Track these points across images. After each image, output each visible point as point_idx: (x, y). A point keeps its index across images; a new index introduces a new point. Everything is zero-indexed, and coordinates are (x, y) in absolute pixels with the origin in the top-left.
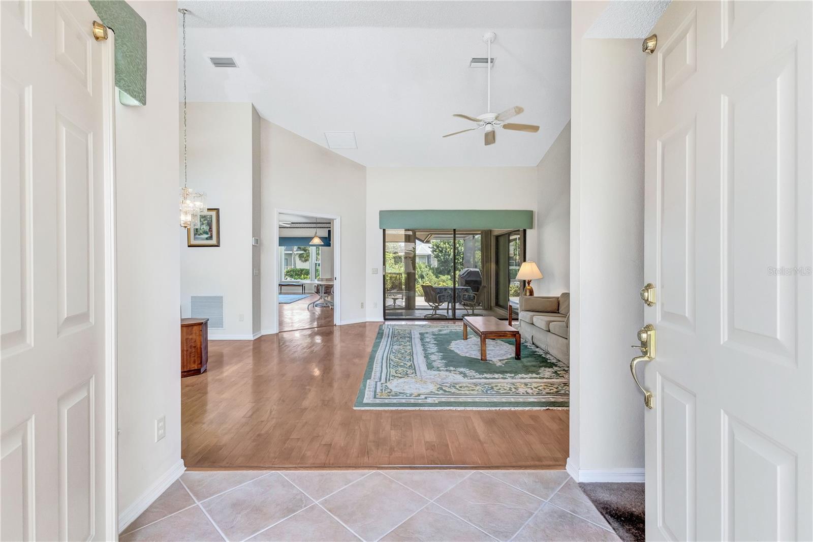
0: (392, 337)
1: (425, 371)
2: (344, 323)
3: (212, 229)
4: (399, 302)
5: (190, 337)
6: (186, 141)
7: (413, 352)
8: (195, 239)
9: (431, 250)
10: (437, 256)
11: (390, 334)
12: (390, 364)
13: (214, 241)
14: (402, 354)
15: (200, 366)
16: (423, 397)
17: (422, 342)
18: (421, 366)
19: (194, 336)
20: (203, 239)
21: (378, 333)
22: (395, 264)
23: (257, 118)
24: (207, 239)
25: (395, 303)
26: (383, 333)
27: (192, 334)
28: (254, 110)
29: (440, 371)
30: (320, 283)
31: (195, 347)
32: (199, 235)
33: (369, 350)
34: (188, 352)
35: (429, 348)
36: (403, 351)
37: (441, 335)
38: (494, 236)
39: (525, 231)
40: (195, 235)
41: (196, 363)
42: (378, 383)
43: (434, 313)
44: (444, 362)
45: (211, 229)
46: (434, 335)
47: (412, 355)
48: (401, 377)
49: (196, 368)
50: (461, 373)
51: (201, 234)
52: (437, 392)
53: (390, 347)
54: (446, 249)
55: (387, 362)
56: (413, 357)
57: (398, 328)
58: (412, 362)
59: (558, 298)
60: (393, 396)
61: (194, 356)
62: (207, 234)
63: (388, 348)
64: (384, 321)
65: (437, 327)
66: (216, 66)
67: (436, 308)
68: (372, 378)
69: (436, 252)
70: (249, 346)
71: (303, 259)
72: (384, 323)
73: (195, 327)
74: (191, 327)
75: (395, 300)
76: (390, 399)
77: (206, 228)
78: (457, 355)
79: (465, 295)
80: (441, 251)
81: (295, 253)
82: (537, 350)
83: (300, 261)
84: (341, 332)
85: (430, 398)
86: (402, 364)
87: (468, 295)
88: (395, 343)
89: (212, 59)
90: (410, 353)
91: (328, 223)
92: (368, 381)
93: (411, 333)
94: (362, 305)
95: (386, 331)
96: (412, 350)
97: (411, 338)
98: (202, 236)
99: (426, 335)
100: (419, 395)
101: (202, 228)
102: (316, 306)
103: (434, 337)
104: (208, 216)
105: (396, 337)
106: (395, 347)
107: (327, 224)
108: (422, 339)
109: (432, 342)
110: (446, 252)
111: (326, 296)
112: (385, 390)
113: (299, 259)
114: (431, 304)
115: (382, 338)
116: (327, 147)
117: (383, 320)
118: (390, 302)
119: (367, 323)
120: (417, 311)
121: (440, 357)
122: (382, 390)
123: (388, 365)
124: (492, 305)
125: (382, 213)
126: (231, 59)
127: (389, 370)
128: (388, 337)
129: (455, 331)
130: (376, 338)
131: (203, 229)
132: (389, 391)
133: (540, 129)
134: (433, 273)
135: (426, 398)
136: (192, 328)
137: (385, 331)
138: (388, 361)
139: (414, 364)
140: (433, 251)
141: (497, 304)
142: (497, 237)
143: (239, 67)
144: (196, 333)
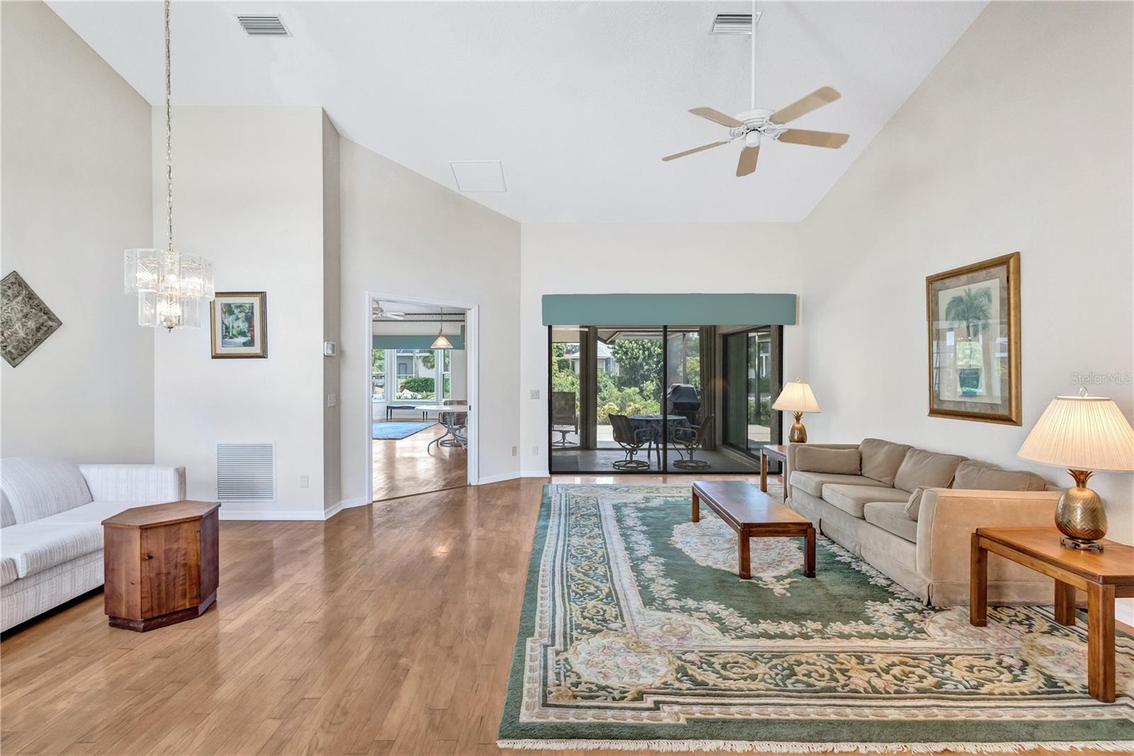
0: (566, 515)
1: (639, 613)
2: (484, 481)
3: (253, 327)
4: (570, 437)
5: (175, 546)
6: (170, 159)
7: (607, 553)
8: (224, 344)
9: (611, 351)
10: (619, 360)
11: (563, 508)
12: (569, 587)
13: (256, 349)
14: (588, 558)
15: (195, 601)
16: (649, 701)
17: (621, 528)
18: (628, 592)
19: (182, 544)
20: (237, 345)
21: (542, 505)
22: (560, 371)
23: (332, 133)
24: (245, 344)
25: (564, 438)
26: (549, 506)
27: (178, 539)
28: (326, 118)
29: (668, 610)
30: (447, 408)
31: (185, 565)
32: (231, 338)
33: (527, 547)
34: (171, 577)
35: (637, 543)
36: (590, 553)
37: (651, 509)
38: (720, 334)
39: (781, 328)
40: (224, 337)
41: (188, 596)
42: (550, 650)
43: (628, 459)
44: (673, 582)
45: (251, 326)
46: (639, 510)
47: (608, 563)
48: (595, 632)
49: (188, 607)
50: (714, 618)
51: (235, 336)
52: (677, 685)
53: (565, 540)
54: (633, 350)
55: (562, 583)
56: (610, 568)
57: (574, 493)
58: (609, 585)
59: (857, 447)
60: (584, 698)
61: (184, 584)
62: (246, 336)
63: (561, 543)
64: (549, 476)
65: (639, 489)
66: (250, 33)
67: (632, 451)
68: (536, 634)
69: (618, 353)
70: (314, 535)
71: (429, 364)
72: (550, 481)
73: (185, 526)
74: (178, 526)
75: (564, 433)
76: (577, 707)
77: (243, 326)
78: (692, 563)
79: (680, 430)
80: (626, 353)
81: (418, 355)
82: (834, 549)
83: (424, 368)
84: (479, 501)
85: (666, 708)
86: (592, 589)
87: (684, 430)
88: (573, 530)
89: (242, 19)
90: (603, 556)
91: (461, 314)
92: (529, 639)
93: (598, 504)
94: (515, 451)
95: (555, 500)
96: (606, 549)
97: (600, 516)
98: (236, 340)
99: (626, 511)
100: (640, 696)
101: (235, 326)
102: (441, 444)
103: (639, 514)
104: (247, 306)
105: (572, 514)
106: (575, 541)
107: (459, 316)
108: (619, 520)
109: (638, 529)
110: (632, 354)
111: (457, 429)
112: (565, 676)
113: (422, 365)
114: (624, 444)
115: (548, 516)
116: (456, 190)
117: (547, 474)
118: (557, 437)
119: (522, 482)
120: (599, 454)
121: (662, 568)
122: (558, 674)
123: (566, 591)
124: (717, 442)
125: (546, 299)
126: (275, 19)
127: (568, 609)
128: (560, 515)
129: (673, 500)
130: (539, 518)
131: (238, 327)
132: (574, 679)
133: (849, 140)
134: (614, 384)
135: (657, 706)
136: (179, 529)
137: (553, 499)
138: (565, 580)
139: (615, 590)
140: (614, 353)
141: (726, 442)
142: (726, 337)
143: (292, 36)
144: (187, 538)
